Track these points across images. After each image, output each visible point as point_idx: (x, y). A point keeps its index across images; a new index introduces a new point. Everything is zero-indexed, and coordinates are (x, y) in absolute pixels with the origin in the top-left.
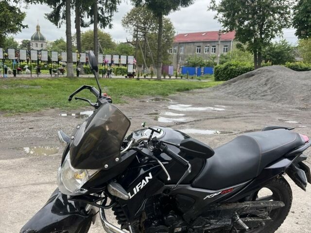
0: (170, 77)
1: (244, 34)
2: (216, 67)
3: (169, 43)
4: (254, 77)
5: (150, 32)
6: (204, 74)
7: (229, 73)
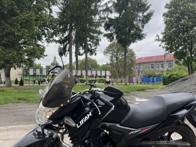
0: (133, 83)
1: (180, 55)
2: (163, 76)
3: (133, 63)
4: (187, 80)
5: (121, 57)
6: (156, 81)
7: (172, 80)
